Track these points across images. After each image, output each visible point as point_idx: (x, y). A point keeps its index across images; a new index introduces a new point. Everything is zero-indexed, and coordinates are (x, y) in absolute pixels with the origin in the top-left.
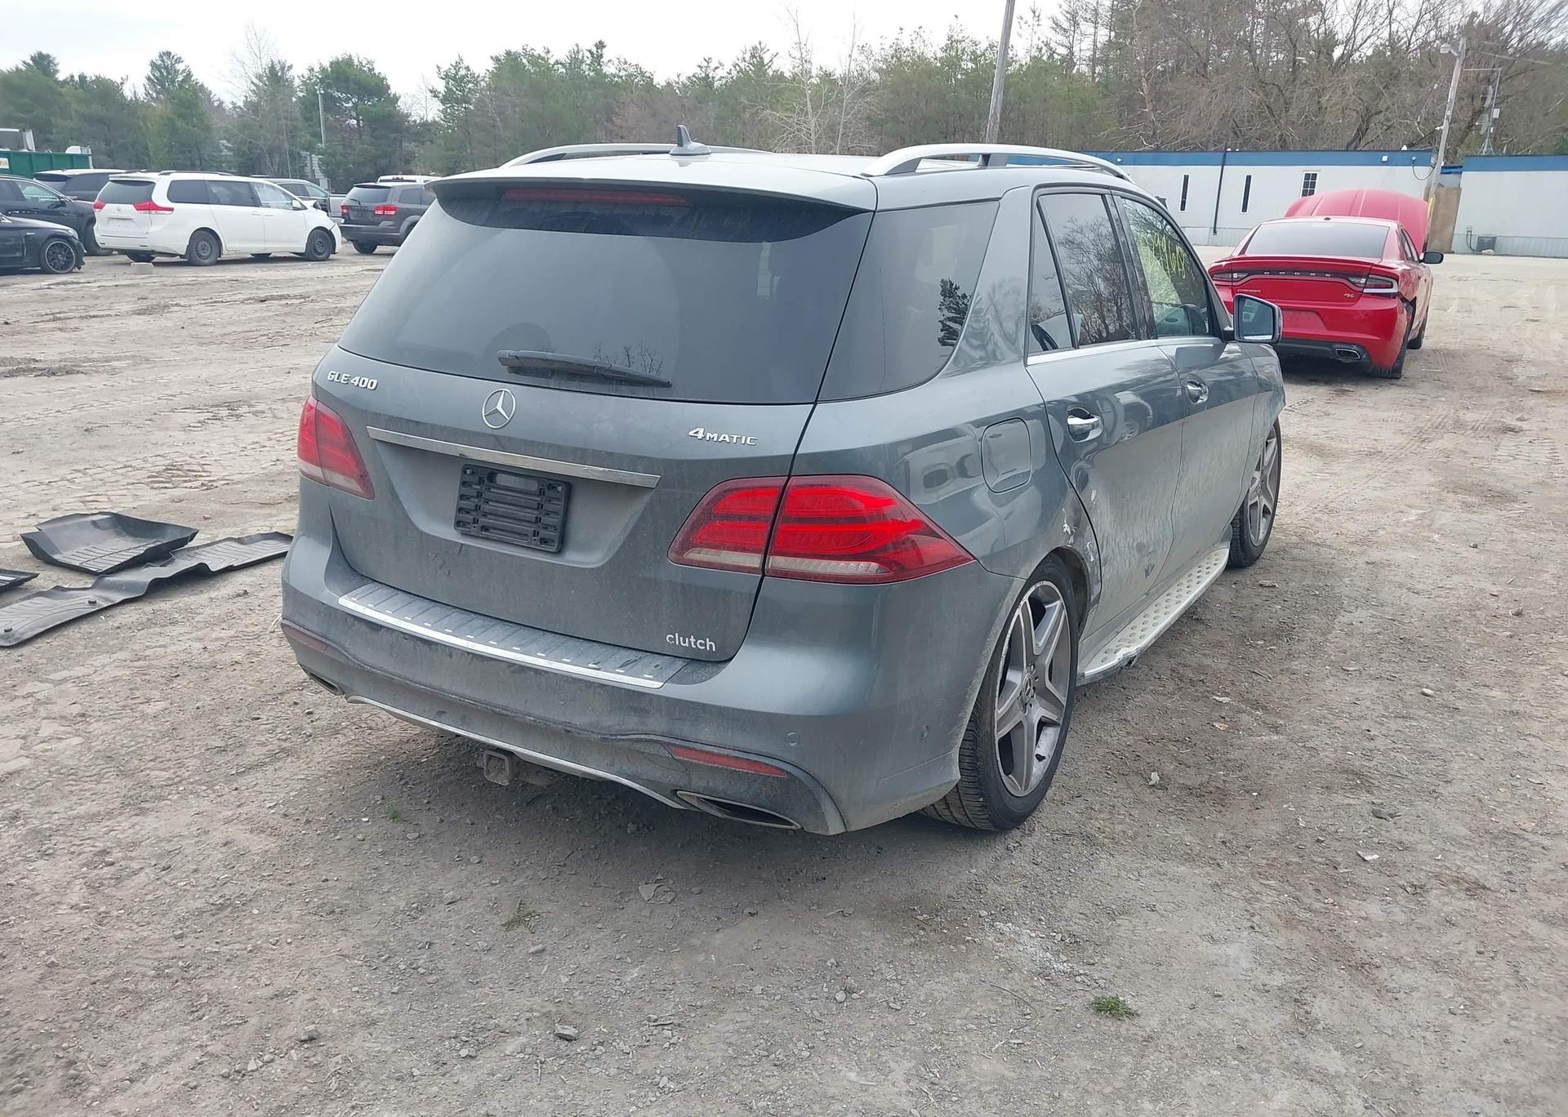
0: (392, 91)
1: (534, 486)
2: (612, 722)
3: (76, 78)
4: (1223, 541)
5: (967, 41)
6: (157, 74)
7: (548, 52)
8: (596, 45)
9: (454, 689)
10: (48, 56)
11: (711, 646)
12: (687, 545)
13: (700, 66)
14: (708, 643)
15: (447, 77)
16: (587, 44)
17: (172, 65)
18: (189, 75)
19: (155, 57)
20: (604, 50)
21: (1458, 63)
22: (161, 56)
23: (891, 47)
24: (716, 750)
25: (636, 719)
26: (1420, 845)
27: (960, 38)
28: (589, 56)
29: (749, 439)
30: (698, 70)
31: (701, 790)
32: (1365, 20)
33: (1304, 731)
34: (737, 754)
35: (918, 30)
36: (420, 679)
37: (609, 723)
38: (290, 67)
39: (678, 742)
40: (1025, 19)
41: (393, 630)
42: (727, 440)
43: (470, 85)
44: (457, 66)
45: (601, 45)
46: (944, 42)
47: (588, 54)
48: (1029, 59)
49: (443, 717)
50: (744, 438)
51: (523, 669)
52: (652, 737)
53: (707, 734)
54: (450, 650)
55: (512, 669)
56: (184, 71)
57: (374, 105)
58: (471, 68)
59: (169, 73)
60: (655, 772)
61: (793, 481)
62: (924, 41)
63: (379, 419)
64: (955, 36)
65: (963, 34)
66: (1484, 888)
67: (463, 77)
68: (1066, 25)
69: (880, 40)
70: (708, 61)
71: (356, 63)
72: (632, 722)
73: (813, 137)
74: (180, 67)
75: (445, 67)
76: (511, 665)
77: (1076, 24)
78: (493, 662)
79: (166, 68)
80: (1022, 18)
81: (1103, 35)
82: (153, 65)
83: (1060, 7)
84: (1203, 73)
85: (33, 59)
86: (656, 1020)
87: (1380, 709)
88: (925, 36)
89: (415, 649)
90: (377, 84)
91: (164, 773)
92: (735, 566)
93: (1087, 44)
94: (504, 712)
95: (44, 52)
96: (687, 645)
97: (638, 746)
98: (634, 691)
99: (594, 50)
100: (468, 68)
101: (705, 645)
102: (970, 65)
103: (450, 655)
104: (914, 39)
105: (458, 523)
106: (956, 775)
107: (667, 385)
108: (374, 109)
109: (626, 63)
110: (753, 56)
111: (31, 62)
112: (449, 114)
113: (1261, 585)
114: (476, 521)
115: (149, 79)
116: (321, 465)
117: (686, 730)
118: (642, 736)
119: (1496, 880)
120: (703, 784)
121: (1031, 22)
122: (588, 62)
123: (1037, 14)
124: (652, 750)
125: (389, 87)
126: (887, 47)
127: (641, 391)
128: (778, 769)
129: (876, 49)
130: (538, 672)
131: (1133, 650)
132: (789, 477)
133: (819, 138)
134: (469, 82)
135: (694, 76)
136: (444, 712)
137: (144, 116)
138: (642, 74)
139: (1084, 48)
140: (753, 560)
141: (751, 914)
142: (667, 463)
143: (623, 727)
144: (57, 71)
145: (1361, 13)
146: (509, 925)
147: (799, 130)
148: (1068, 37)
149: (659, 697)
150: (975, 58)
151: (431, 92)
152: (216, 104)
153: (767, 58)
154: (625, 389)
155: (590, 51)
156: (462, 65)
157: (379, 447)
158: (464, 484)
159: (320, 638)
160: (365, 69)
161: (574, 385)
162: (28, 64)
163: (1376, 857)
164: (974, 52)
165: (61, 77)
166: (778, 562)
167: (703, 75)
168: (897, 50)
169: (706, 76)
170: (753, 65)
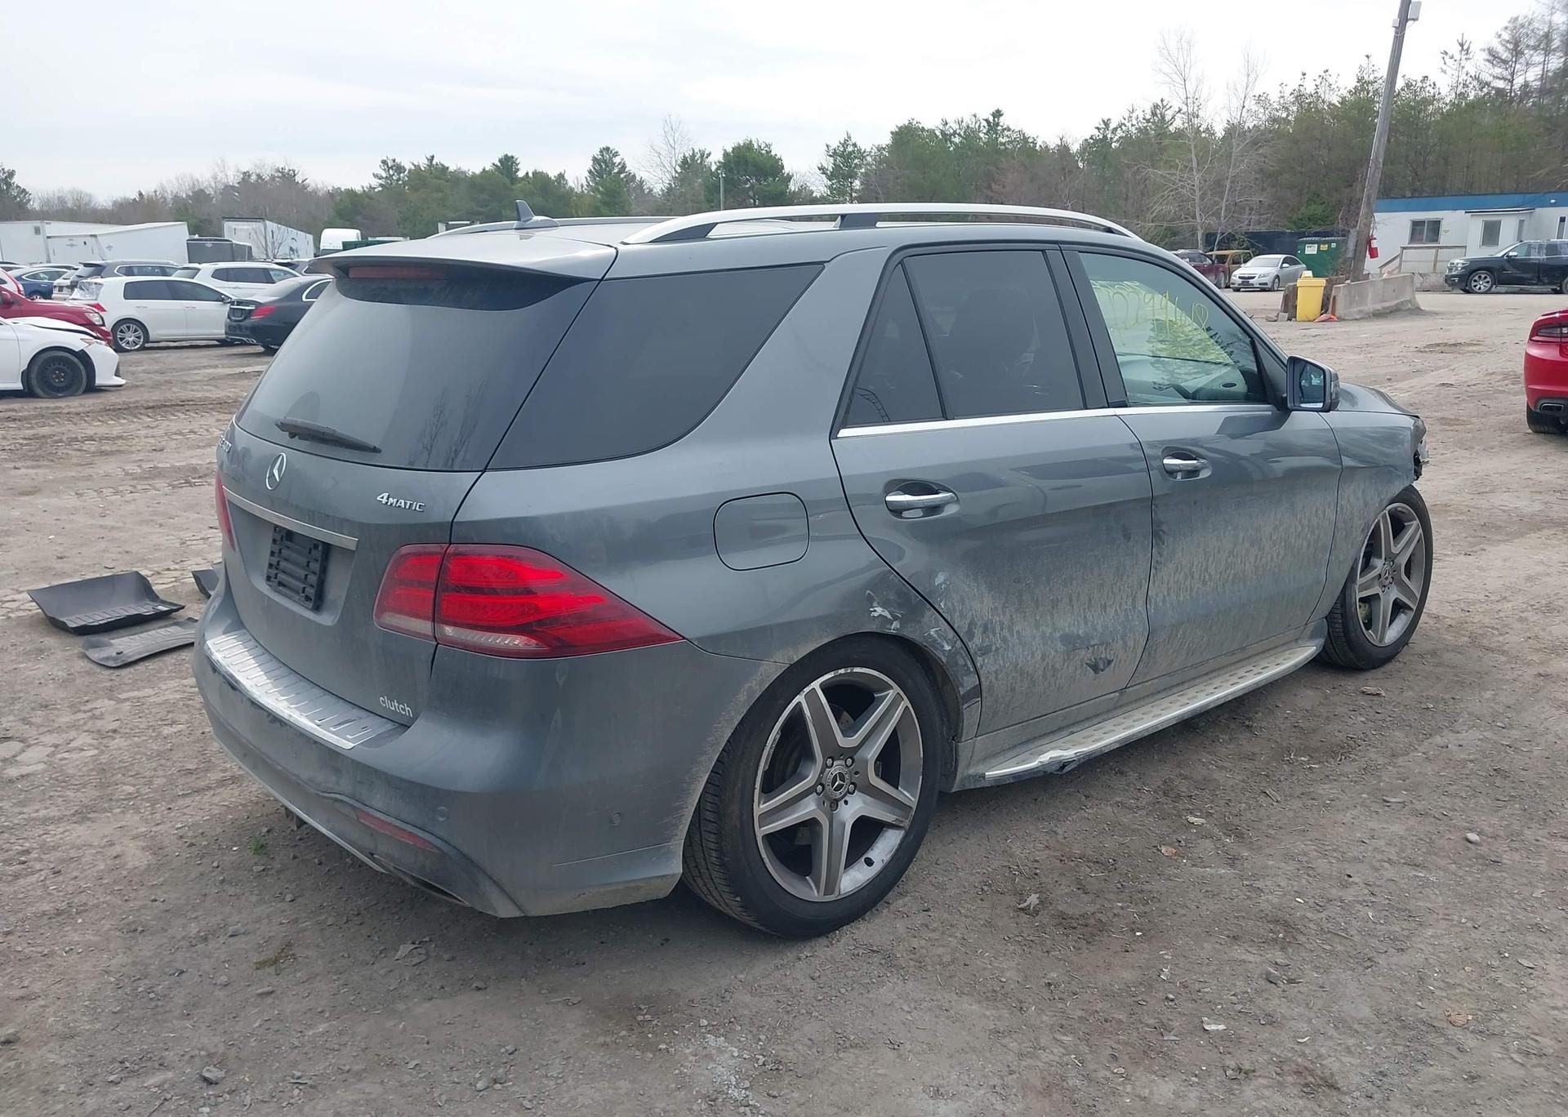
0: (786, 170)
3: (531, 175)
4: (1312, 637)
6: (597, 167)
7: (947, 124)
8: (993, 114)
10: (513, 157)
11: (408, 711)
12: (384, 608)
13: (1098, 128)
14: (406, 709)
15: (835, 154)
16: (986, 113)
17: (611, 159)
18: (624, 167)
19: (596, 152)
20: (1001, 118)
22: (601, 152)
23: (1292, 94)
26: (1293, 1022)
27: (1372, 78)
28: (986, 125)
29: (418, 505)
30: (1096, 132)
33: (1266, 867)
35: (1323, 74)
37: (320, 780)
38: (709, 154)
40: (1450, 54)
41: (220, 673)
42: (403, 506)
43: (856, 161)
44: (845, 144)
45: (998, 114)
46: (1352, 83)
47: (984, 123)
48: (1454, 96)
50: (415, 504)
52: (342, 797)
56: (619, 164)
57: (769, 185)
58: (858, 144)
59: (607, 166)
60: (354, 833)
61: (453, 549)
62: (1330, 85)
63: (228, 480)
64: (1366, 77)
65: (1376, 74)
66: (1333, 1087)
67: (850, 153)
68: (1505, 55)
69: (1280, 88)
70: (1106, 123)
71: (756, 146)
73: (1198, 194)
74: (617, 160)
75: (834, 145)
76: (269, 714)
77: (1519, 53)
78: (260, 711)
79: (605, 161)
80: (1446, 53)
81: (1557, 62)
82: (595, 159)
83: (1500, 36)
85: (500, 161)
86: (299, 1078)
87: (1392, 853)
88: (1331, 80)
90: (772, 166)
92: (418, 633)
93: (1534, 73)
95: (509, 155)
96: (393, 708)
97: (337, 805)
98: (333, 751)
99: (991, 119)
100: (855, 145)
101: (404, 710)
104: (1318, 83)
105: (268, 578)
106: (676, 867)
107: (375, 450)
108: (768, 189)
110: (1154, 114)
111: (499, 164)
112: (835, 189)
113: (1363, 692)
114: (276, 576)
115: (590, 172)
118: (338, 796)
119: (1357, 1079)
121: (1457, 57)
122: (985, 131)
123: (1465, 47)
125: (783, 167)
126: (1287, 94)
127: (359, 456)
128: (426, 841)
129: (1274, 97)
130: (281, 723)
131: (1069, 753)
132: (449, 544)
133: (1204, 194)
134: (856, 157)
135: (1091, 138)
137: (576, 205)
139: (1529, 79)
140: (425, 627)
141: (478, 989)
142: (362, 526)
143: (327, 785)
144: (518, 170)
146: (260, 965)
147: (1183, 187)
148: (1507, 68)
149: (347, 758)
151: (820, 169)
152: (646, 191)
153: (1168, 116)
155: (987, 121)
156: (850, 142)
158: (274, 541)
160: (763, 152)
161: (321, 450)
162: (496, 166)
163: (1222, 1027)
165: (521, 174)
167: (1101, 137)
168: (1299, 97)
169: (1105, 137)
170: (1153, 123)
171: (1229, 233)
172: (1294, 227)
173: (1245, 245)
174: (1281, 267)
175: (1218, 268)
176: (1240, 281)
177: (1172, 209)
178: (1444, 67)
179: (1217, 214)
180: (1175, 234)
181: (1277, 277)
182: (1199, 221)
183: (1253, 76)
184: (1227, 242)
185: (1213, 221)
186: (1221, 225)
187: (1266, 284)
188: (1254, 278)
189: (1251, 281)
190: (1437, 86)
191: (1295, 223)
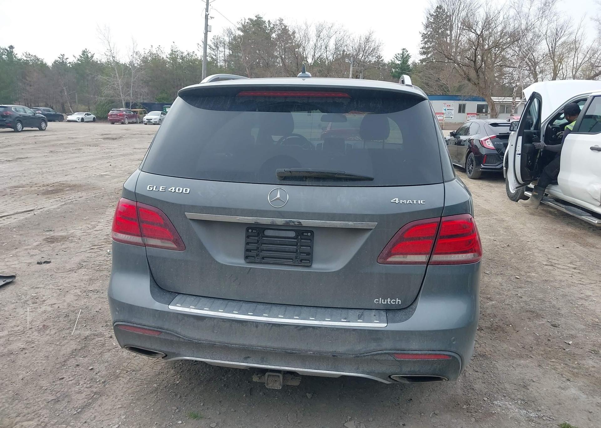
1: (292, 234)
2: (360, 347)
5: (179, 52)
8: (9, 47)
9: (259, 344)
11: (399, 302)
12: (390, 254)
13: (59, 57)
14: (397, 300)
16: (6, 46)
20: (13, 49)
21: (351, 65)
23: (148, 53)
24: (420, 352)
25: (375, 344)
27: (176, 50)
28: (6, 51)
29: (422, 201)
31: (407, 373)
32: (318, 50)
34: (430, 352)
35: (159, 47)
36: (234, 342)
37: (359, 348)
39: (399, 352)
41: (214, 318)
42: (411, 202)
45: (12, 47)
46: (170, 52)
49: (249, 360)
50: (419, 201)
51: (305, 327)
52: (385, 351)
53: (414, 345)
54: (256, 324)
55: (298, 328)
60: (384, 369)
61: (444, 219)
62: (162, 51)
63: (193, 208)
64: (174, 49)
68: (214, 48)
69: (144, 50)
70: (62, 55)
72: (373, 346)
73: (121, 87)
76: (297, 326)
77: (218, 48)
78: (286, 327)
81: (228, 52)
83: (211, 41)
84: (267, 66)
88: (162, 49)
89: (231, 326)
91: (31, 423)
92: (414, 262)
93: (222, 55)
94: (294, 351)
96: (385, 303)
97: (375, 357)
98: (373, 330)
99: (9, 49)
101: (395, 302)
102: (181, 61)
103: (257, 327)
105: (246, 257)
107: (371, 179)
109: (29, 55)
110: (83, 54)
114: (257, 255)
116: (141, 236)
117: (403, 345)
118: (379, 352)
120: (409, 369)
122: (6, 54)
124: (383, 358)
126: (147, 53)
127: (362, 183)
128: (447, 355)
129: (142, 53)
130: (314, 328)
132: (441, 217)
133: (123, 87)
135: (57, 61)
136: (249, 357)
138: (38, 59)
139: (221, 56)
140: (423, 258)
142: (381, 216)
143: (368, 349)
145: (316, 48)
147: (114, 84)
148: (215, 52)
149: (387, 331)
150: (182, 58)
153: (90, 55)
154: (348, 183)
157: (191, 222)
158: (248, 237)
159: (156, 329)
161: (321, 183)
163: (571, 342)
164: (182, 56)
166: (436, 258)
167: (61, 61)
168: (151, 54)
169: (63, 61)
170: (84, 58)
171: (135, 103)
172: (157, 101)
173: (141, 108)
174: (161, 116)
175: (136, 116)
176: (147, 121)
177: (111, 92)
178: (199, 49)
179: (129, 95)
180: (113, 102)
181: (160, 119)
182: (122, 98)
183: (135, 44)
184: (134, 106)
185: (128, 98)
186: (131, 99)
187: (157, 122)
188: (152, 119)
189: (151, 121)
190: (197, 55)
191: (158, 100)
